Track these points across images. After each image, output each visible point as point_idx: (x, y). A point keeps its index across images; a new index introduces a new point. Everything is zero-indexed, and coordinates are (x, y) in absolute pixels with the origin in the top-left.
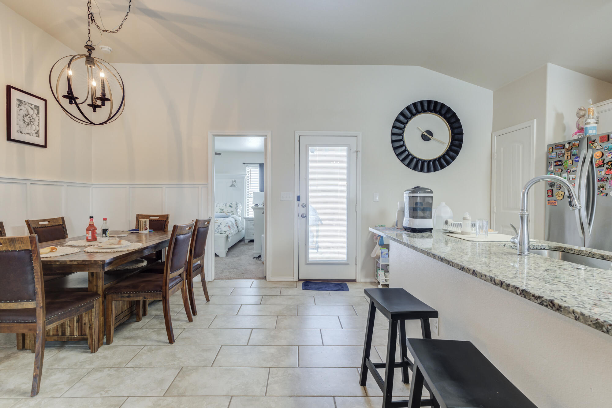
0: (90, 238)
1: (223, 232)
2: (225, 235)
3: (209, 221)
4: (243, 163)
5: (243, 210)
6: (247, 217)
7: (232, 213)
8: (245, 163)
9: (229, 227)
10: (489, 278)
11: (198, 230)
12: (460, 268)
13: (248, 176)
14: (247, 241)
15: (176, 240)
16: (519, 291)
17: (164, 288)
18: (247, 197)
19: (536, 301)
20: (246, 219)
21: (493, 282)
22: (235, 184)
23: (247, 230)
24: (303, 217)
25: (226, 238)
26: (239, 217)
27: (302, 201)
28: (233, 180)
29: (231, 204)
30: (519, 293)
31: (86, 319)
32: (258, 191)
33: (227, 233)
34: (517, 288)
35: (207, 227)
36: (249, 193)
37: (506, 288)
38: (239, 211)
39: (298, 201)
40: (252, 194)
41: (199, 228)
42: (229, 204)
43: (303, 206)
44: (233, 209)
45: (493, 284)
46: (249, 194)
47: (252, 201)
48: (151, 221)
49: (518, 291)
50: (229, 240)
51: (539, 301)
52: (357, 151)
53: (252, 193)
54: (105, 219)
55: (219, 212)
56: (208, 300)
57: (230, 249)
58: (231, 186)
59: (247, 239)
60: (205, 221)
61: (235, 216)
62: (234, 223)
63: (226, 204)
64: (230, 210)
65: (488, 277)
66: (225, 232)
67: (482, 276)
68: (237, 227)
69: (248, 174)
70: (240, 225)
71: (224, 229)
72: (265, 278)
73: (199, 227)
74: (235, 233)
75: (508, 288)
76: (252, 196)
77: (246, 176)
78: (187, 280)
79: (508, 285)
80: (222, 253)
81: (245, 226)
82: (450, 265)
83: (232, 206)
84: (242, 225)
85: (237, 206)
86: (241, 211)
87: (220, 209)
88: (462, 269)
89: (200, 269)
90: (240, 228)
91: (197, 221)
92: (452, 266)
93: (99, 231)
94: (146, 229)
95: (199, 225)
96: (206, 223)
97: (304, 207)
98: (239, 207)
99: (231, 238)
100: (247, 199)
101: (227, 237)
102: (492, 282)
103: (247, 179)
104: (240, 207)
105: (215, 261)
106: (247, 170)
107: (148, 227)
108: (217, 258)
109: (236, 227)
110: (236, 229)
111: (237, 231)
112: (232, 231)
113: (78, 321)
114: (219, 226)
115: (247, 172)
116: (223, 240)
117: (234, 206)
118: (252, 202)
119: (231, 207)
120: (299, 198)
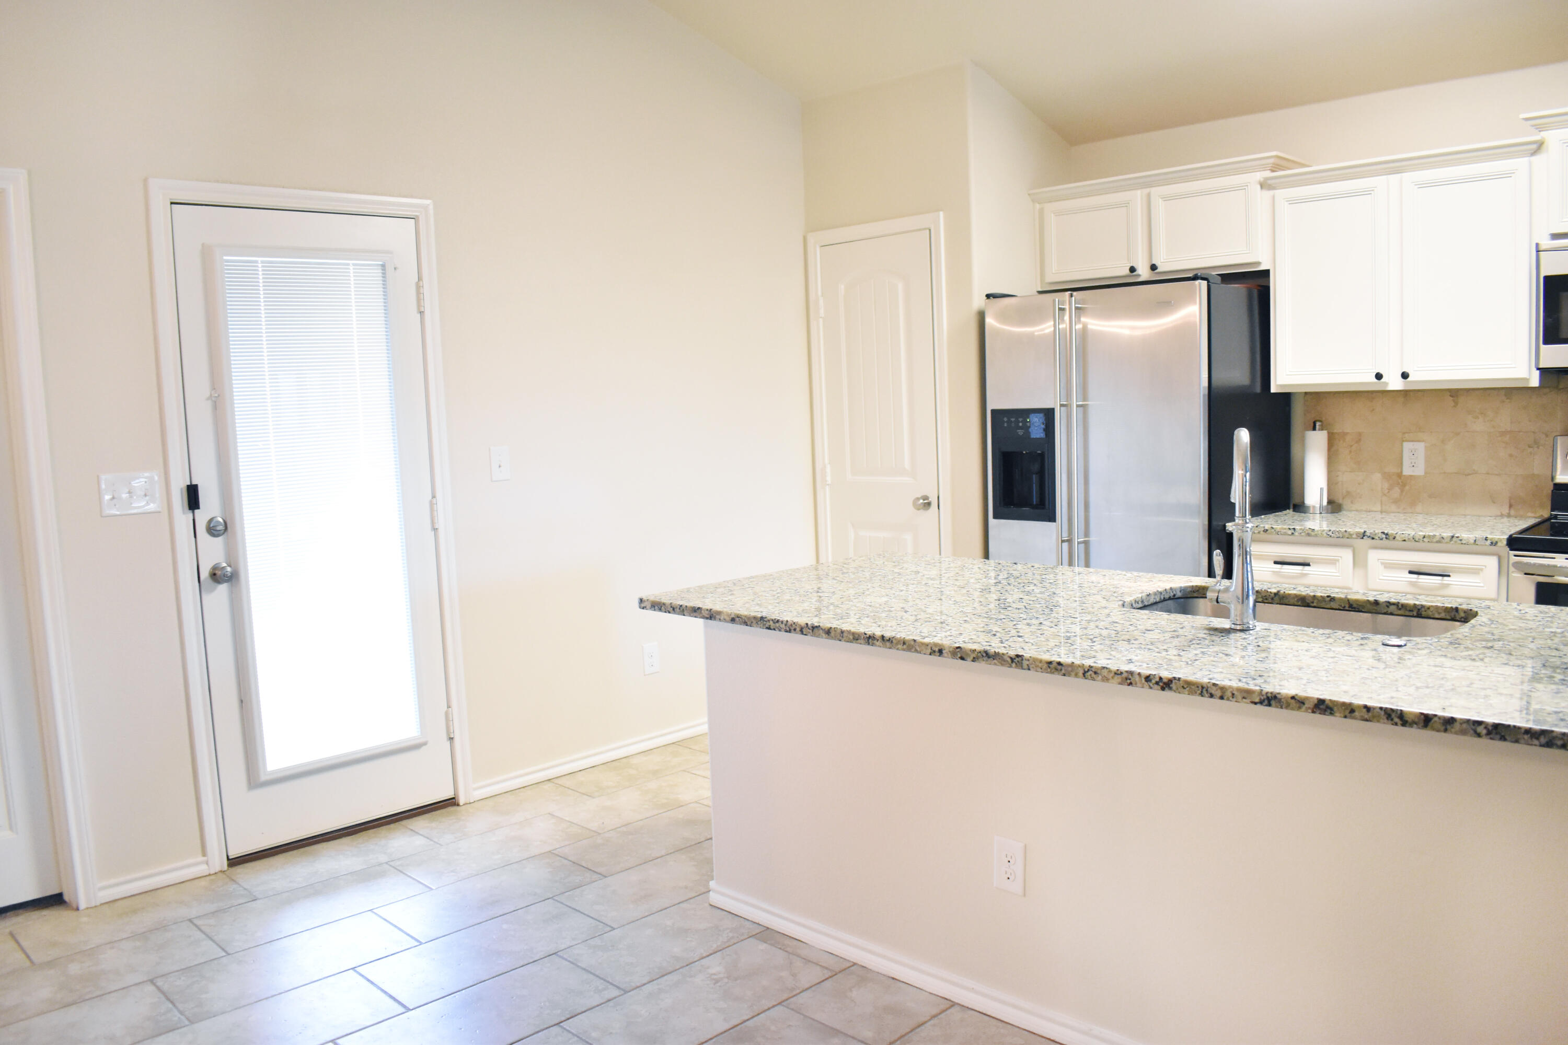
10: (1383, 713)
12: (1257, 700)
16: (1486, 728)
19: (1536, 742)
21: (1396, 720)
24: (218, 580)
27: (210, 509)
30: (1484, 732)
34: (1479, 723)
37: (1443, 728)
39: (187, 508)
45: (1396, 724)
49: (1481, 729)
51: (1543, 740)
65: (1379, 711)
67: (1352, 711)
75: (1448, 727)
79: (1451, 721)
82: (1212, 696)
88: (1266, 702)
92: (1222, 698)
97: (217, 535)
102: (1392, 720)
120: (194, 497)
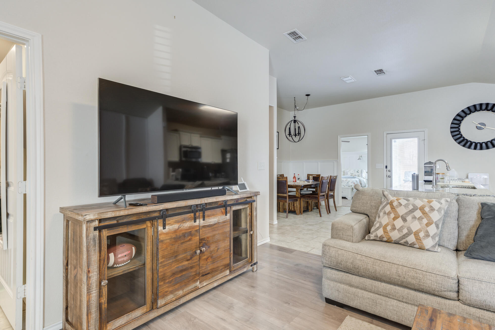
0: (294, 181)
1: (350, 186)
3: (336, 177)
7: (358, 176)
9: (354, 183)
15: (322, 182)
17: (318, 198)
22: (361, 158)
24: (389, 177)
25: (352, 189)
26: (363, 179)
27: (388, 168)
28: (360, 155)
29: (358, 170)
31: (295, 205)
38: (364, 175)
41: (331, 179)
42: (356, 170)
44: (359, 173)
48: (313, 177)
52: (424, 140)
54: (298, 175)
55: (350, 175)
56: (336, 210)
58: (358, 159)
60: (334, 176)
61: (360, 178)
62: (359, 182)
63: (355, 170)
64: (357, 174)
68: (361, 184)
70: (363, 183)
71: (350, 184)
78: (327, 199)
80: (349, 197)
83: (358, 171)
87: (351, 173)
89: (333, 196)
91: (331, 176)
94: (311, 180)
95: (331, 178)
97: (390, 172)
98: (363, 173)
107: (312, 179)
108: (346, 200)
113: (293, 205)
114: (348, 182)
116: (350, 191)
117: (360, 172)
119: (358, 172)
120: (386, 167)
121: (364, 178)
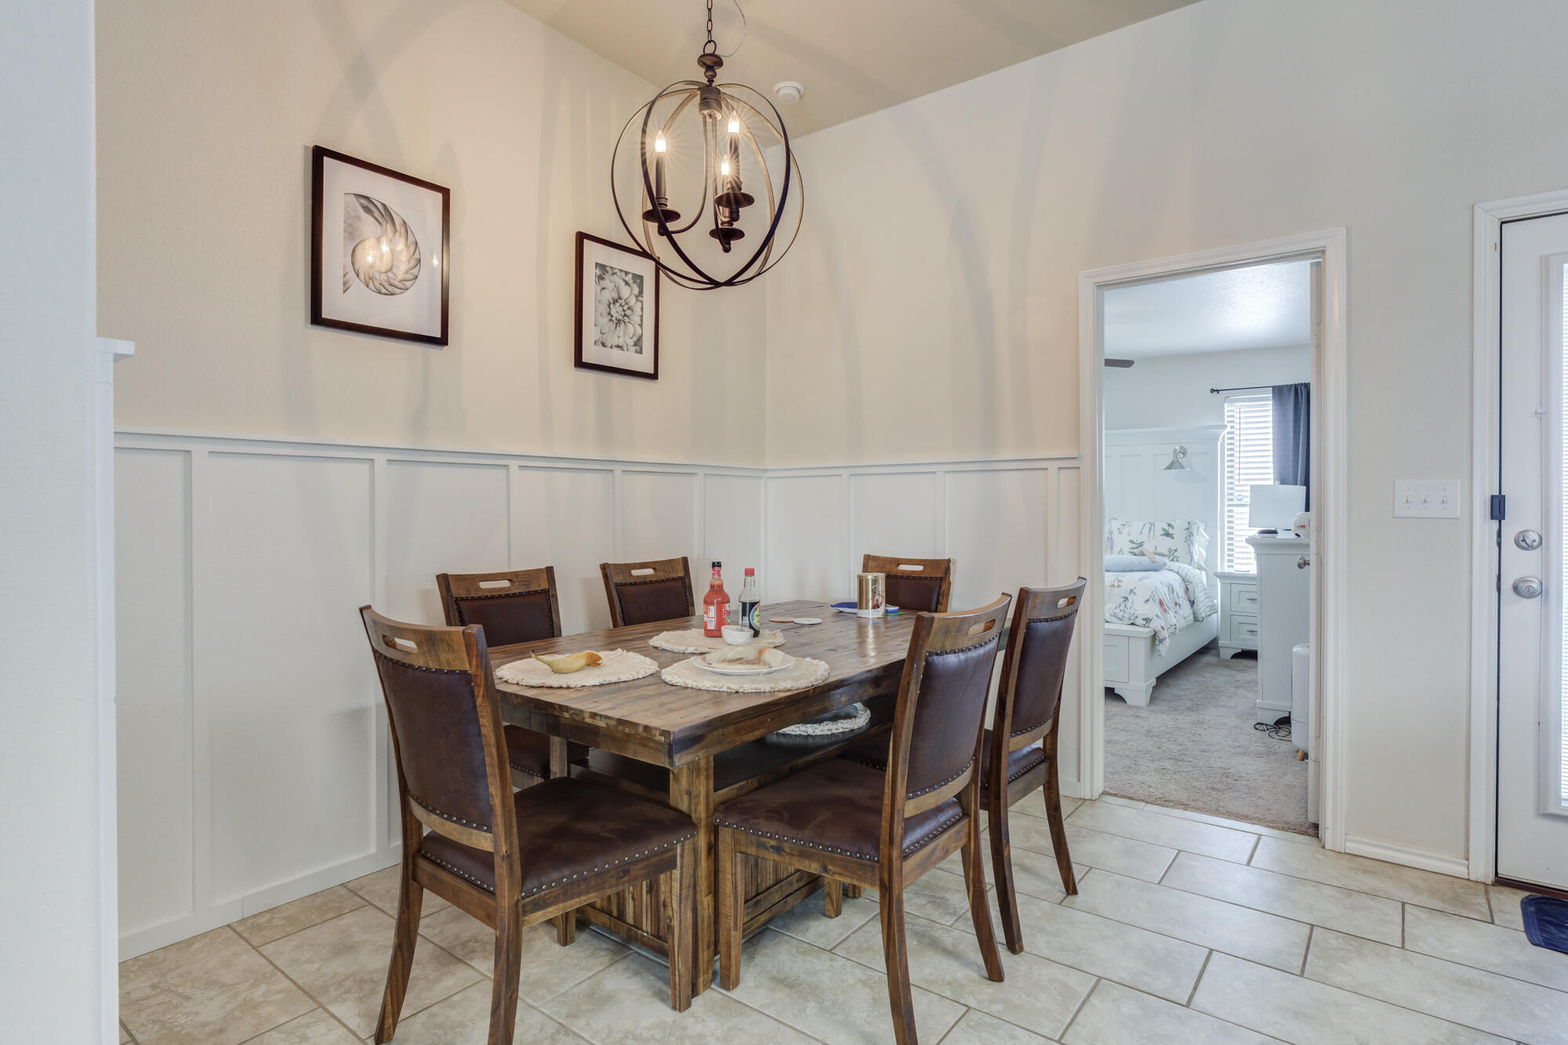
0: (711, 625)
1: (1139, 621)
2: (1146, 632)
3: (1074, 597)
4: (1213, 391)
5: (1211, 547)
6: (1227, 570)
7: (1172, 555)
8: (1218, 391)
9: (1161, 603)
11: (1028, 627)
13: (1232, 433)
14: (1226, 654)
18: (1227, 503)
20: (1223, 577)
22: (1183, 461)
23: (1228, 616)
24: (1522, 593)
25: (1149, 642)
26: (1198, 571)
27: (1521, 518)
28: (1177, 447)
29: (1169, 525)
32: (1271, 482)
33: (1156, 624)
35: (1067, 619)
36: (1236, 488)
38: (1199, 551)
39: (1492, 518)
40: (1249, 494)
41: (1032, 621)
42: (1160, 526)
43: (1522, 542)
44: (1177, 543)
46: (1236, 494)
47: (1248, 516)
48: (897, 581)
50: (1163, 648)
53: (1249, 488)
54: (749, 572)
55: (1126, 550)
56: (1071, 888)
57: (1163, 679)
58: (1170, 467)
59: (1230, 645)
60: (1057, 595)
61: (1184, 567)
62: (1179, 589)
63: (1152, 525)
64: (1165, 545)
66: (1148, 620)
68: (1192, 603)
69: (1229, 425)
70: (1200, 597)
71: (1141, 609)
72: (1314, 830)
73: (1035, 615)
74: (1182, 624)
76: (1248, 499)
77: (1225, 432)
80: (1137, 687)
81: (1218, 601)
83: (1171, 531)
84: (1210, 597)
85: (1191, 534)
86: (1207, 551)
87: (1131, 542)
89: (1043, 767)
90: (1202, 609)
91: (1024, 595)
93: (734, 606)
94: (876, 606)
95: (1030, 612)
96: (1063, 602)
97: (1529, 547)
98: (1196, 538)
99: (1168, 642)
100: (1226, 508)
101: (1155, 638)
103: (1227, 441)
104: (1201, 537)
105: (1107, 718)
106: (1226, 414)
107: (881, 599)
108: (1116, 707)
109: (1186, 605)
110: (1186, 609)
111: (1192, 617)
112: (1172, 618)
114: (1126, 599)
115: (1227, 419)
116: (1141, 648)
117: (1178, 532)
118: (1247, 522)
119: (1167, 534)
120: (1498, 508)
121: (1200, 568)
